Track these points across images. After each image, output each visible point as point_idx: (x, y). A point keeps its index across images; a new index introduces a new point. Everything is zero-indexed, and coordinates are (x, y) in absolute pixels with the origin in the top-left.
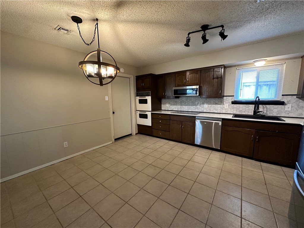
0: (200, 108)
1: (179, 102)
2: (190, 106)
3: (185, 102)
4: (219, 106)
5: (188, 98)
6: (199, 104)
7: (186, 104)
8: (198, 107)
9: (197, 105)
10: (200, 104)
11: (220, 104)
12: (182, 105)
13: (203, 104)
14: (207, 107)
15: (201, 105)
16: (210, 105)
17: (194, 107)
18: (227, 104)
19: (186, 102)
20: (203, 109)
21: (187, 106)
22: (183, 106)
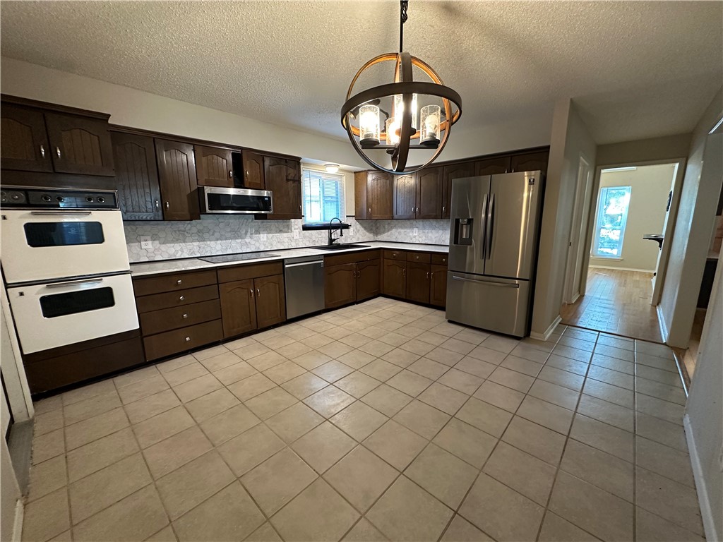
0: (253, 242)
1: (194, 230)
2: (227, 241)
3: (212, 231)
4: (285, 235)
5: (220, 220)
6: (249, 234)
7: (217, 235)
8: (247, 240)
9: (244, 236)
10: (251, 234)
11: (286, 232)
12: (204, 241)
13: (258, 232)
14: (265, 239)
15: (254, 235)
16: (271, 235)
17: (239, 241)
18: (297, 231)
19: (214, 231)
20: (257, 245)
21: (219, 242)
22: (209, 242)
